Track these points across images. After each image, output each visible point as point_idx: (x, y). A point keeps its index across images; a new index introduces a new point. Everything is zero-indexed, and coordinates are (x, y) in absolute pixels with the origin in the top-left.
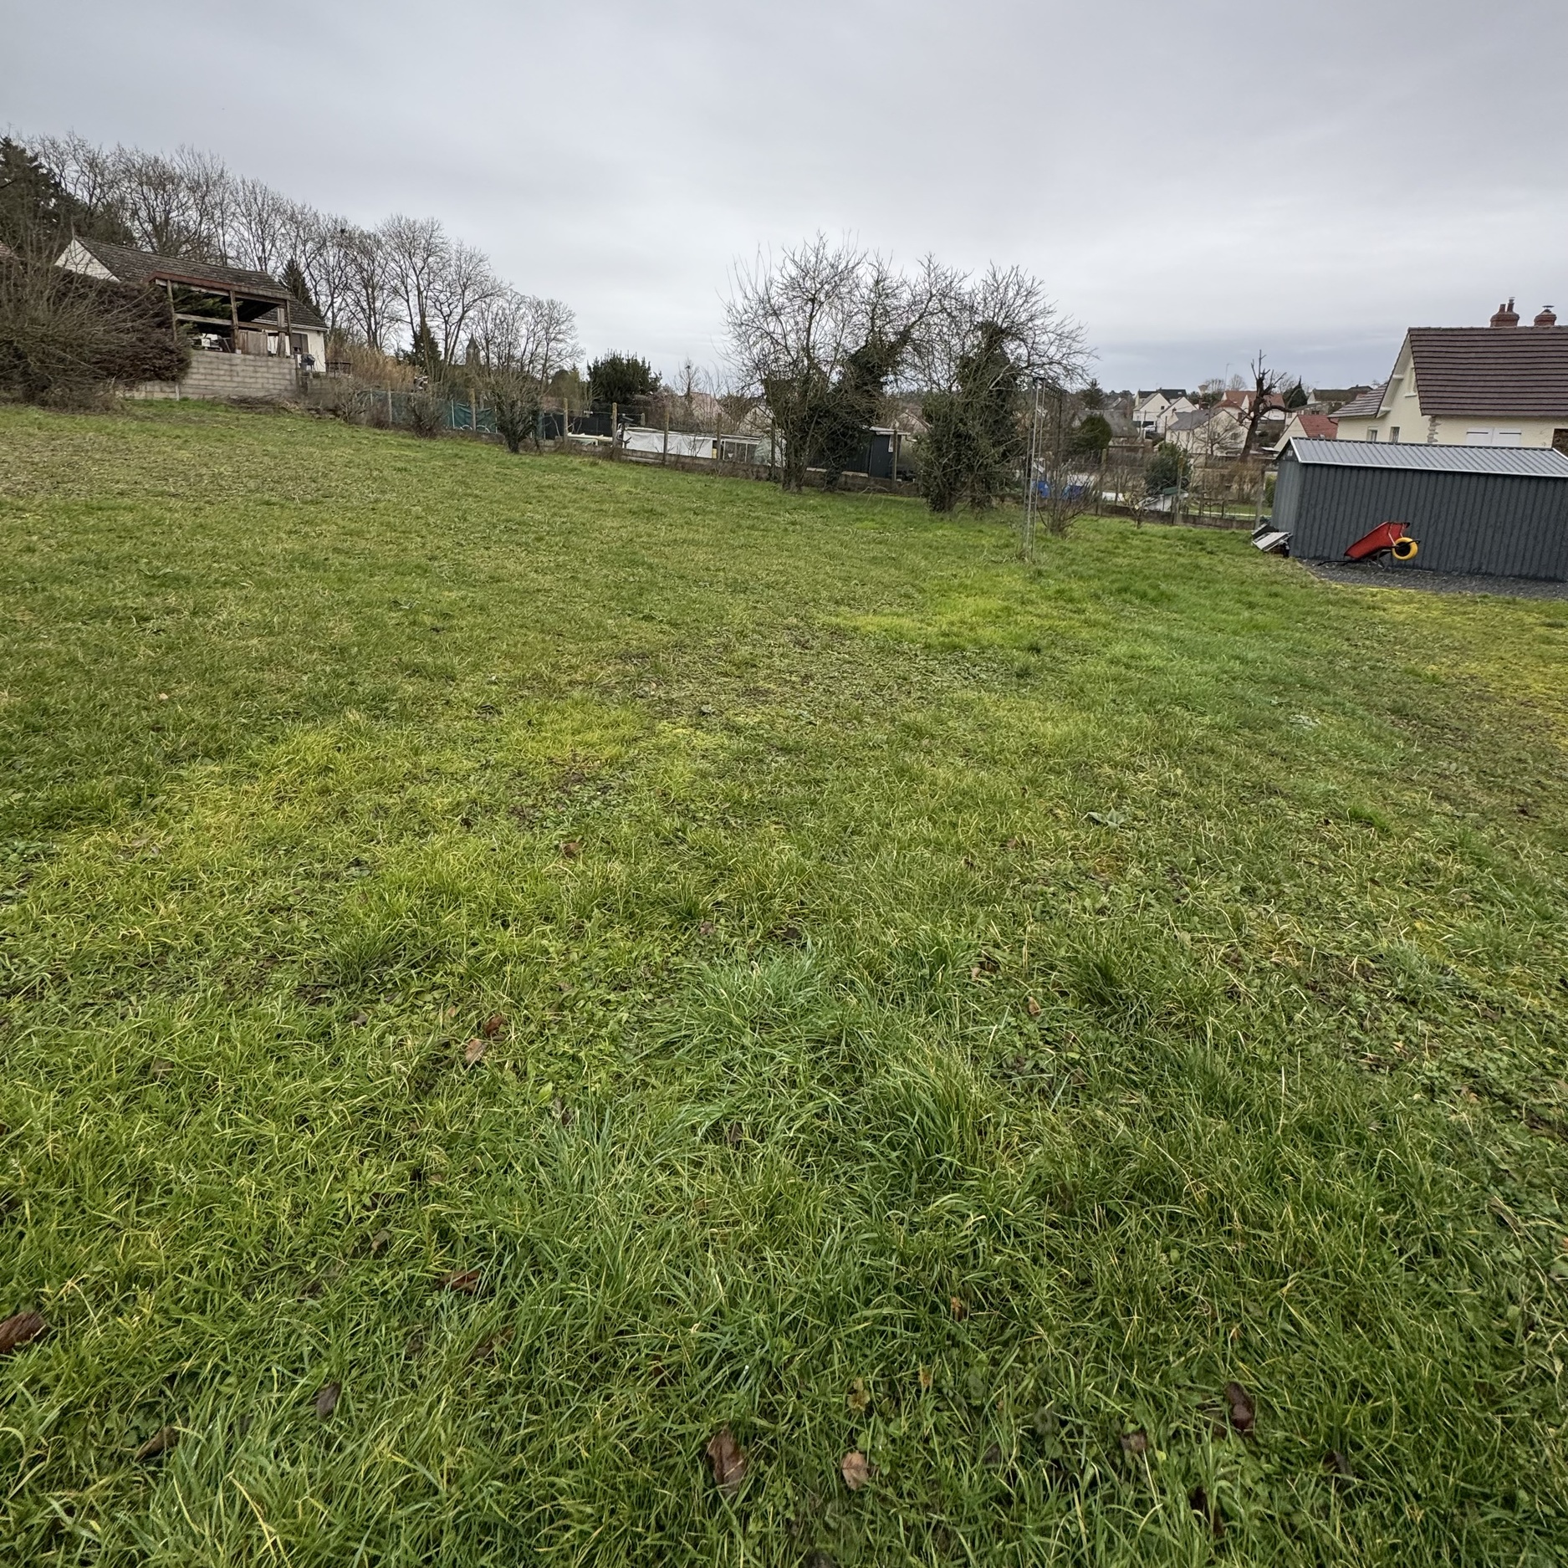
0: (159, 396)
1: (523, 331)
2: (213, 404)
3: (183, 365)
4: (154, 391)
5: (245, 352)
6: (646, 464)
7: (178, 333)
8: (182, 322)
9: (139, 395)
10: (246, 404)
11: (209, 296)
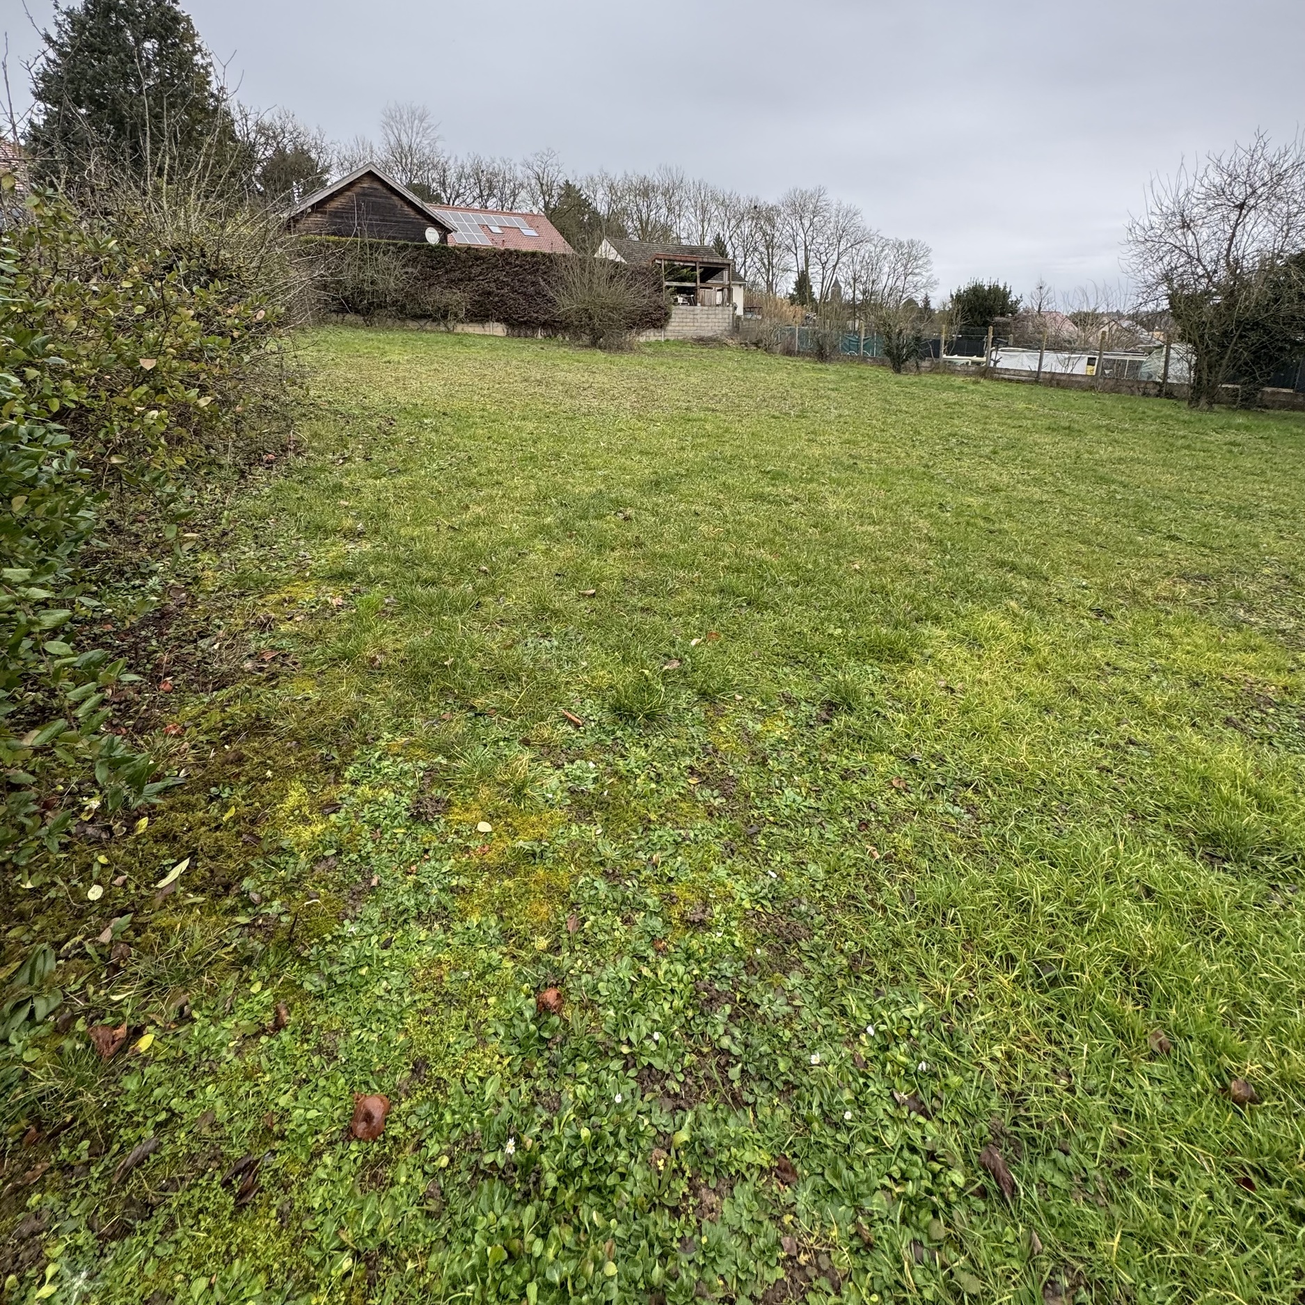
0: (653, 339)
1: (886, 269)
2: (683, 343)
3: (667, 316)
4: (651, 336)
5: (703, 305)
6: (1018, 381)
7: (665, 294)
8: (668, 287)
9: (642, 339)
10: (702, 341)
11: (684, 267)
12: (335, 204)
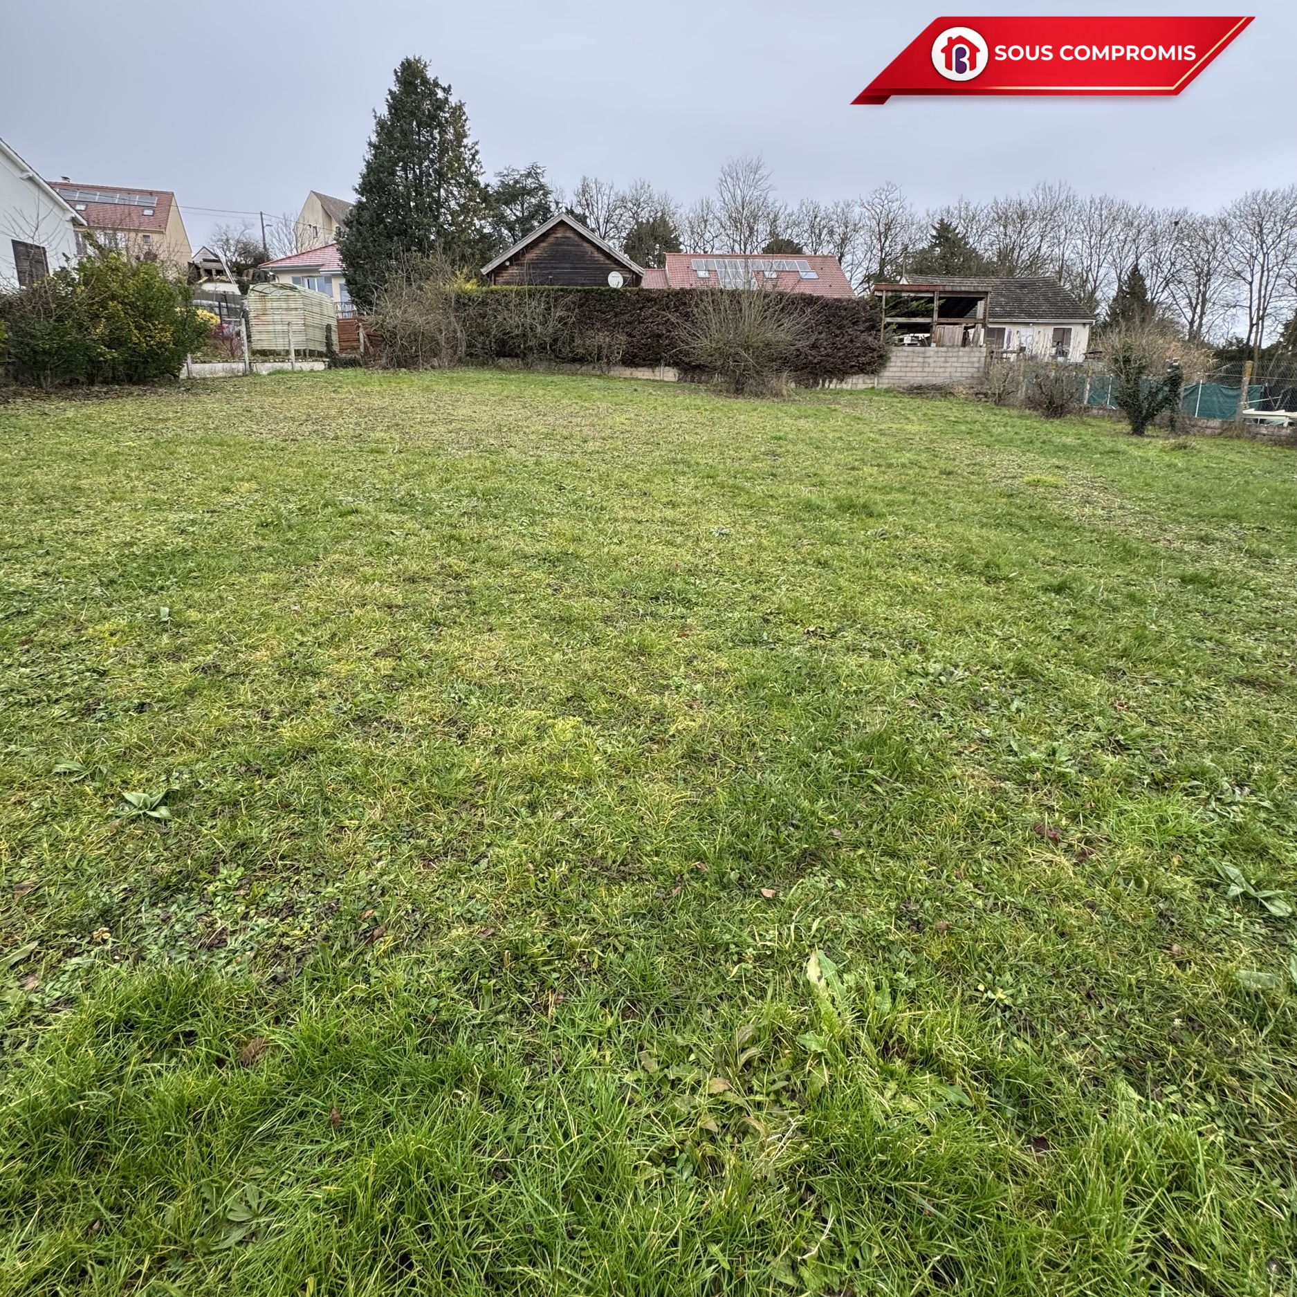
0: (861, 386)
3: (884, 359)
4: (858, 383)
5: (940, 345)
7: (885, 332)
8: (889, 324)
9: (847, 386)
10: (920, 390)
11: (917, 299)
12: (531, 256)
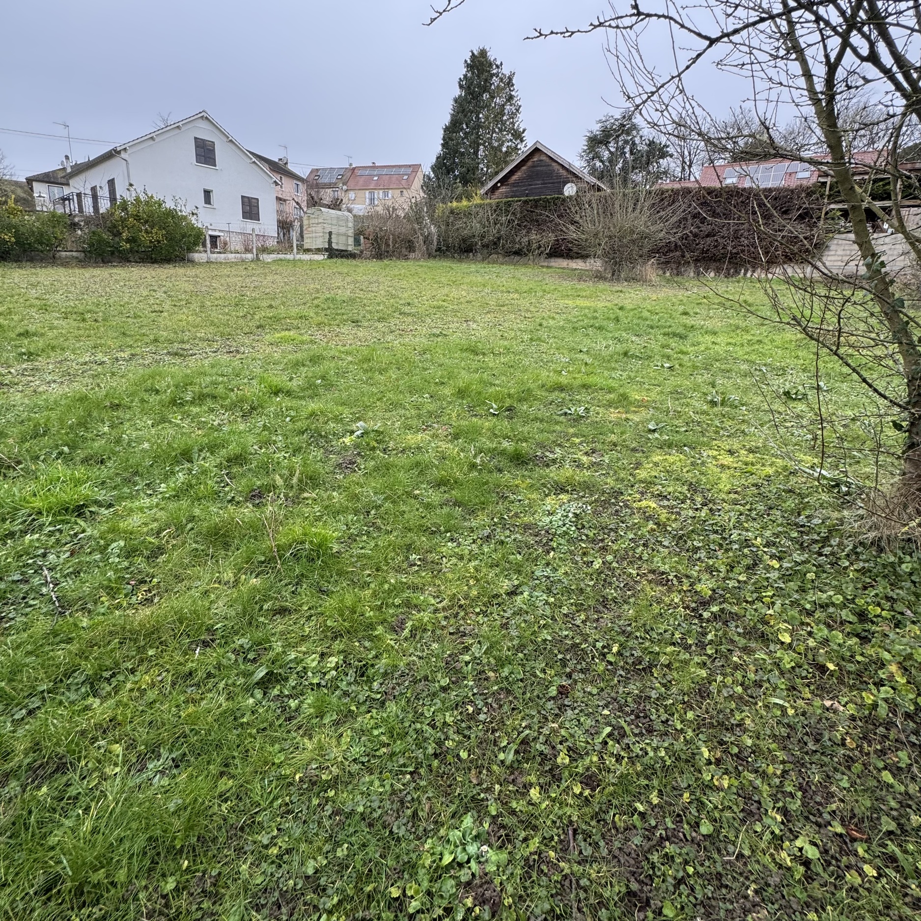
12: (515, 177)
